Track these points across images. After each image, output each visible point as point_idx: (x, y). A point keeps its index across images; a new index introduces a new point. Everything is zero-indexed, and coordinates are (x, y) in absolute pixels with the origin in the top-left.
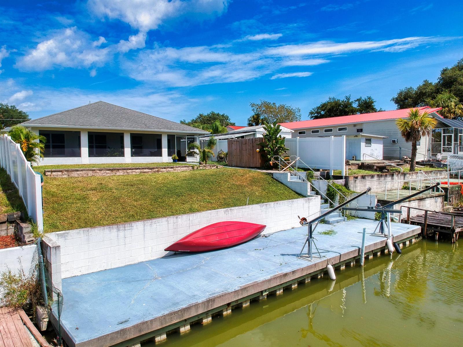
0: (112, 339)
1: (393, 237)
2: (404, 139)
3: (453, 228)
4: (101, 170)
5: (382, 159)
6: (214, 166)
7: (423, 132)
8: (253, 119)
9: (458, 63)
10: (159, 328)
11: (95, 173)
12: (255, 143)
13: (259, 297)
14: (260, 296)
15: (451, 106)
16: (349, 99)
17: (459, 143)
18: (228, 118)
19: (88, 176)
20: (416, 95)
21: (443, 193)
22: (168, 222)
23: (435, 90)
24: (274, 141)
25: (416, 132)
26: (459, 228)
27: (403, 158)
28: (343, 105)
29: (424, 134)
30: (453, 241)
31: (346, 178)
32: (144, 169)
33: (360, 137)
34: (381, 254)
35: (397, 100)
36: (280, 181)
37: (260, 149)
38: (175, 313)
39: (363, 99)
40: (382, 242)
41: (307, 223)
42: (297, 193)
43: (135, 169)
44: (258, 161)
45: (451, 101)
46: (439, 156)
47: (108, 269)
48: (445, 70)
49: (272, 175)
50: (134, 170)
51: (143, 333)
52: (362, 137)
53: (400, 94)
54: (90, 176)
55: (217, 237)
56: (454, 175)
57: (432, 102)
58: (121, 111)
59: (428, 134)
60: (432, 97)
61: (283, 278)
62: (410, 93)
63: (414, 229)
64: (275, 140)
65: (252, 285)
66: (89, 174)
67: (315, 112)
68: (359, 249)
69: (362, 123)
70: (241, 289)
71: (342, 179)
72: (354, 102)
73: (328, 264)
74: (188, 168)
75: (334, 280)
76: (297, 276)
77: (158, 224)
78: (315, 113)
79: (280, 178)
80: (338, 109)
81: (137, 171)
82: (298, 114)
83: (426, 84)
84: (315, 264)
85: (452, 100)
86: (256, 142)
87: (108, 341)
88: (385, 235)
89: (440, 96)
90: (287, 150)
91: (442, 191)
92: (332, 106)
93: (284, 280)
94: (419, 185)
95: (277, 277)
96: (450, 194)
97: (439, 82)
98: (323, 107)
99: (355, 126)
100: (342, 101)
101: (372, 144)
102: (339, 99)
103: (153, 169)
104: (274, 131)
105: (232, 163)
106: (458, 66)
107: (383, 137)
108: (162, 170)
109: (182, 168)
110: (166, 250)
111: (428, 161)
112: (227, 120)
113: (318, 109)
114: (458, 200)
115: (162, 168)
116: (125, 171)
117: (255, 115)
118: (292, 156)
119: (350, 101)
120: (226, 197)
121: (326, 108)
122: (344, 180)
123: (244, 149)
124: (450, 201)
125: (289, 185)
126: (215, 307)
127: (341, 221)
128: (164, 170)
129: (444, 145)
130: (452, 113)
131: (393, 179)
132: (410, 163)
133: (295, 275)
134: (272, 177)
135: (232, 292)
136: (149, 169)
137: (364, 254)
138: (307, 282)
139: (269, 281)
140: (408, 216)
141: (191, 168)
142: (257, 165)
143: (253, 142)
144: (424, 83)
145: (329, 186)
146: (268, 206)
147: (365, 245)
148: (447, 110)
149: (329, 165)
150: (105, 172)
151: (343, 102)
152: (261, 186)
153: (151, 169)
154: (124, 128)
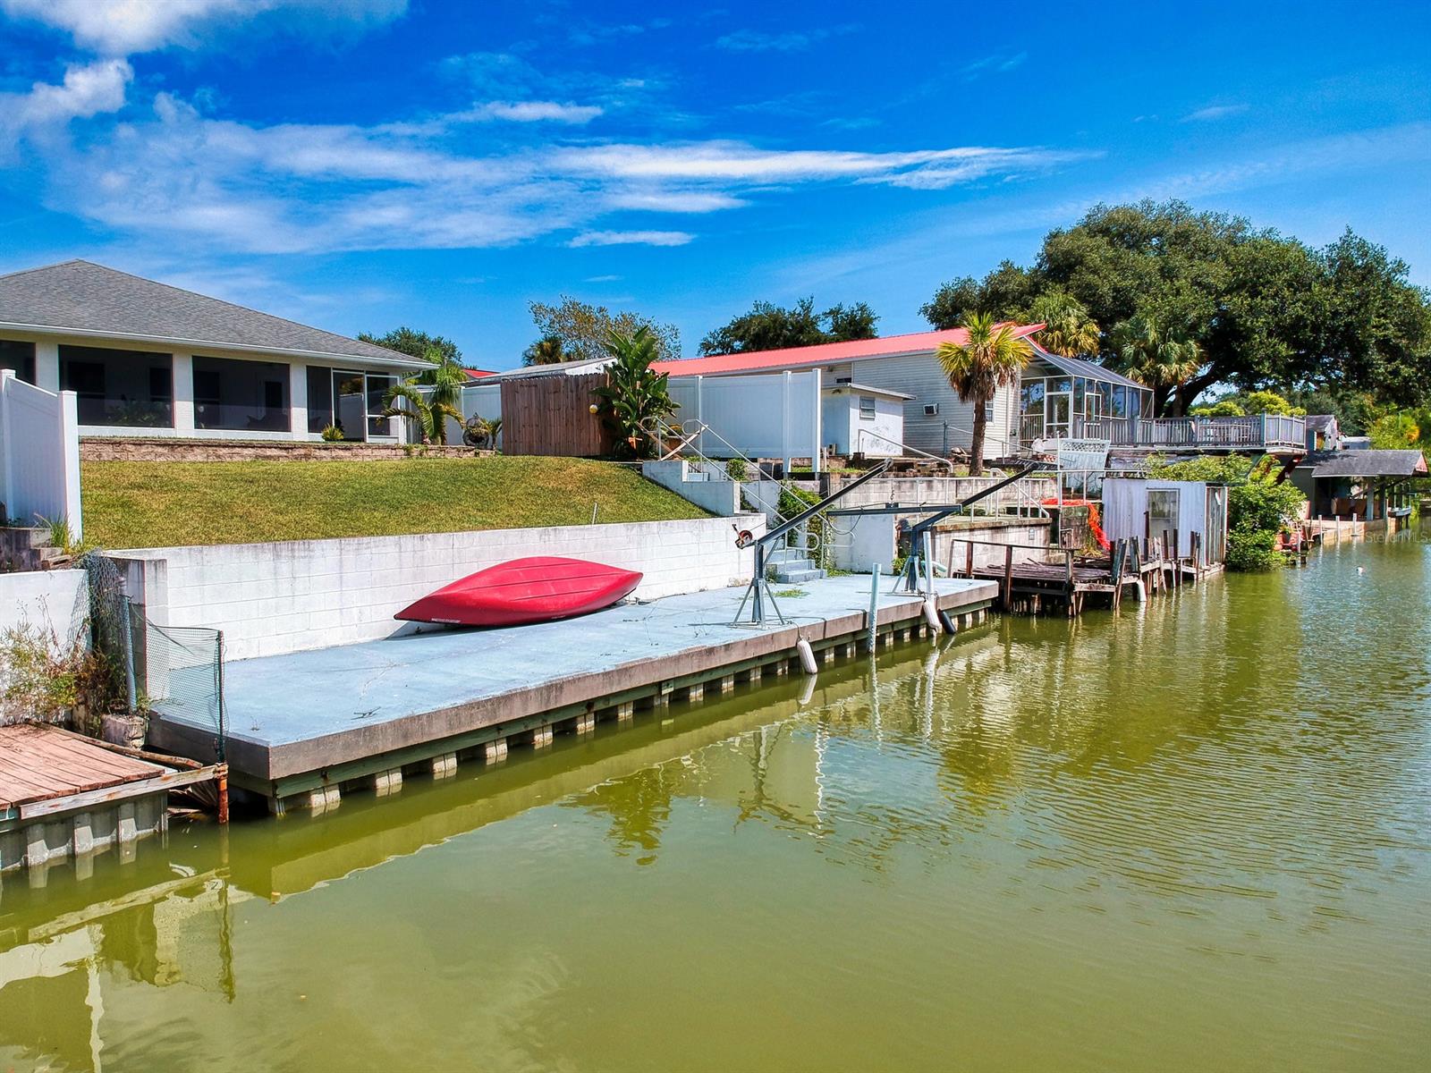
0: (347, 746)
1: (938, 598)
2: (954, 395)
3: (1070, 581)
4: (140, 445)
5: (901, 454)
6: (469, 451)
7: (1000, 376)
8: (539, 352)
9: (1089, 216)
10: (446, 735)
11: (123, 451)
12: (585, 389)
13: (651, 698)
14: (655, 698)
15: (1068, 326)
16: (808, 308)
17: (1085, 414)
18: (454, 351)
19: (102, 459)
20: (982, 298)
21: (1048, 519)
22: (400, 548)
23: (1030, 286)
24: (638, 382)
25: (983, 375)
26: (1085, 582)
27: (953, 452)
28: (792, 324)
29: (1002, 382)
30: (1070, 613)
31: (824, 477)
32: (265, 447)
33: (846, 393)
34: (911, 636)
35: (935, 312)
36: (661, 482)
37: (600, 407)
38: (479, 704)
39: (846, 309)
40: (914, 605)
41: (753, 544)
42: (707, 511)
43: (239, 447)
44: (593, 435)
45: (1069, 315)
46: (1039, 446)
47: (251, 657)
48: (1054, 236)
49: (638, 470)
50: (237, 450)
51: (411, 742)
52: (854, 395)
53: (943, 295)
54: (106, 459)
55: (529, 591)
56: (1072, 491)
57: (1021, 316)
58: (150, 291)
59: (1012, 381)
60: (1021, 304)
61: (705, 657)
62: (968, 292)
63: (983, 586)
64: (641, 380)
65: (639, 665)
66: (104, 454)
67: (716, 344)
68: (865, 614)
69: (850, 363)
70: (617, 671)
71: (814, 479)
72: (822, 317)
73: (799, 639)
74: (394, 451)
75: (811, 674)
76: (735, 657)
77: (374, 551)
78: (717, 346)
79: (661, 475)
80: (779, 336)
81: (246, 451)
82: (672, 345)
83: (1008, 270)
84: (773, 635)
85: (1071, 311)
86: (588, 388)
87: (338, 750)
88: (920, 593)
89: (1040, 301)
90: (674, 406)
91: (1044, 516)
92: (764, 327)
93: (708, 663)
94: (992, 506)
95: (693, 654)
96: (1064, 524)
97: (1040, 265)
98: (738, 328)
99: (832, 371)
100: (790, 313)
101: (876, 413)
102: (781, 306)
103: (292, 449)
104: (638, 356)
105: (514, 447)
106: (1086, 225)
107: (904, 395)
108: (318, 453)
109: (376, 452)
110: (396, 617)
111: (1012, 459)
112: (450, 357)
113: (724, 334)
114: (1082, 541)
115: (319, 449)
116: (210, 450)
117: (546, 340)
118: (688, 421)
119: (812, 315)
120: (528, 514)
121: (746, 331)
122: (817, 482)
123: (552, 407)
124: (1064, 543)
125: (685, 492)
126: (564, 703)
127: (813, 577)
128: (324, 453)
129: (1050, 419)
130: (1069, 344)
131: (932, 487)
132: (968, 463)
133: (730, 655)
134: (641, 475)
135: (598, 674)
136: (281, 448)
137: (874, 629)
138: (753, 679)
139: (677, 659)
140: (970, 563)
141: (402, 452)
142: (592, 448)
143: (580, 386)
144: (1002, 269)
145: (783, 495)
146: (644, 528)
147: (878, 607)
148: (1058, 337)
149: (782, 446)
150: (150, 450)
151: (792, 315)
152: (615, 493)
153: (286, 449)
154: (174, 339)
